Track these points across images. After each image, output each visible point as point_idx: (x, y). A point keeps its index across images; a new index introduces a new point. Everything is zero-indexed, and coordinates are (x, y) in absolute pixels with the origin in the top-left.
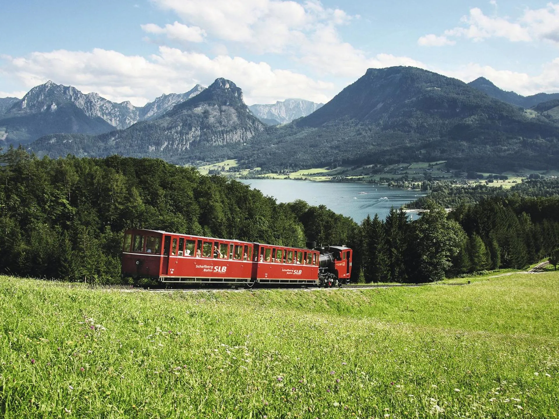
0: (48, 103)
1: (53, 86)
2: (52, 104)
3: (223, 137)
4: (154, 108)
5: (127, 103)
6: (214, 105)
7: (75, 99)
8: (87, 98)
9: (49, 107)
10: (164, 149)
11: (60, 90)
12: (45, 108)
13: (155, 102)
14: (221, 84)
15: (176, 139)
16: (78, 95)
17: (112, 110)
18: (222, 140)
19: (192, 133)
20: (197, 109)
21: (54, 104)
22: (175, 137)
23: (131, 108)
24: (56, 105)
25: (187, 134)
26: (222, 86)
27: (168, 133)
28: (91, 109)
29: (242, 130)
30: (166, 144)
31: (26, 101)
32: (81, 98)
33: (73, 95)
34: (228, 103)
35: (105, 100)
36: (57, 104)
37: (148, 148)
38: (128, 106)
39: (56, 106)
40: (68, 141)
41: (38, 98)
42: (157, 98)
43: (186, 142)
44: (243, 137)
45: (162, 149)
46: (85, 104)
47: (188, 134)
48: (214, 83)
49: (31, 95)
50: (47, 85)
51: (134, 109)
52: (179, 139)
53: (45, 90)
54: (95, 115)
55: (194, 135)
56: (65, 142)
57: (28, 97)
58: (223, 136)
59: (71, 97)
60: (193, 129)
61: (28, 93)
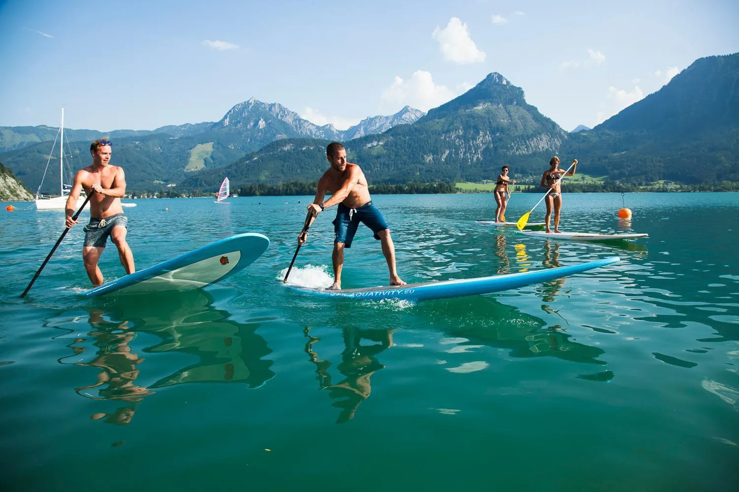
0: (254, 119)
1: (257, 103)
2: (260, 120)
3: (526, 144)
4: (360, 131)
5: (330, 126)
6: (498, 104)
7: (282, 116)
8: (295, 115)
9: (256, 123)
10: (445, 159)
11: (264, 107)
12: (252, 124)
13: (360, 125)
14: (497, 81)
15: (460, 145)
16: (285, 112)
17: (317, 132)
18: (526, 147)
19: (481, 139)
20: (476, 108)
21: (262, 120)
22: (457, 144)
23: (335, 131)
24: (264, 120)
25: (474, 139)
26: (499, 82)
27: (445, 138)
28: (300, 128)
29: (548, 135)
30: (447, 152)
31: (228, 119)
32: (289, 115)
33: (280, 112)
34: (515, 102)
35: (308, 122)
36: (266, 120)
37: (423, 158)
38: (332, 129)
39: (264, 122)
40: (308, 148)
41: (241, 114)
42: (362, 121)
43: (476, 150)
44: (551, 144)
45: (443, 160)
46: (293, 122)
47: (476, 140)
48: (485, 80)
49: (234, 112)
50: (250, 102)
51: (338, 133)
52: (465, 146)
53: (249, 107)
54: (305, 134)
55: (484, 141)
56: (304, 149)
57: (230, 115)
58: (525, 142)
59: (278, 114)
60: (481, 133)
61: (230, 111)
